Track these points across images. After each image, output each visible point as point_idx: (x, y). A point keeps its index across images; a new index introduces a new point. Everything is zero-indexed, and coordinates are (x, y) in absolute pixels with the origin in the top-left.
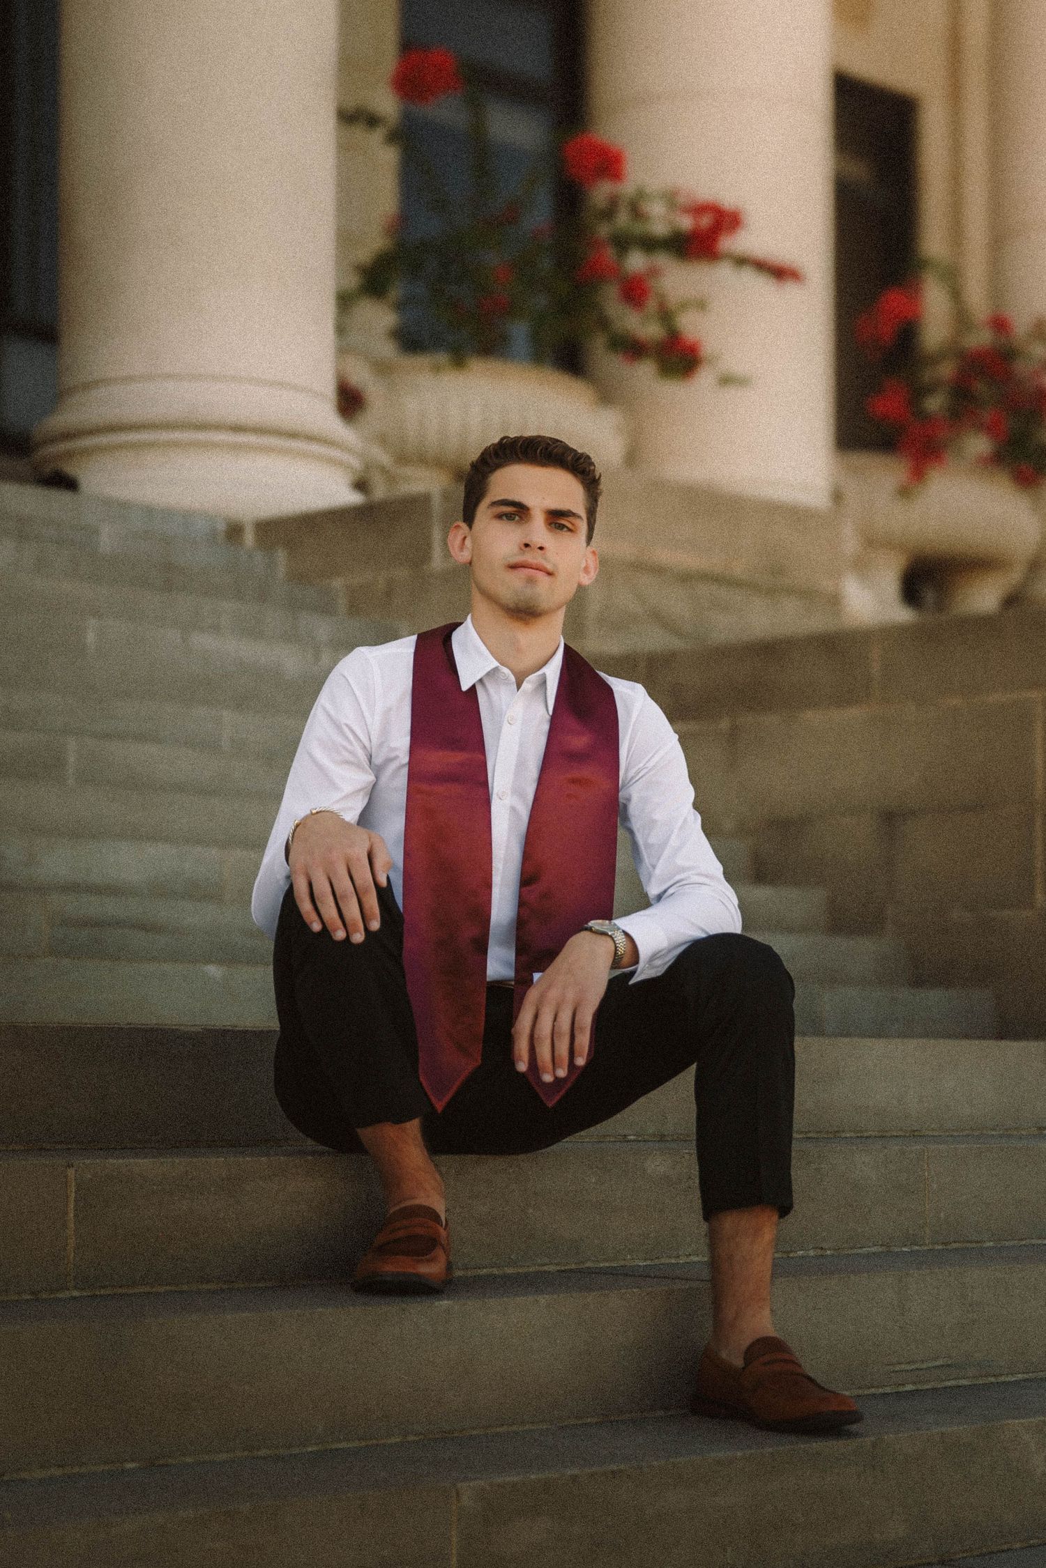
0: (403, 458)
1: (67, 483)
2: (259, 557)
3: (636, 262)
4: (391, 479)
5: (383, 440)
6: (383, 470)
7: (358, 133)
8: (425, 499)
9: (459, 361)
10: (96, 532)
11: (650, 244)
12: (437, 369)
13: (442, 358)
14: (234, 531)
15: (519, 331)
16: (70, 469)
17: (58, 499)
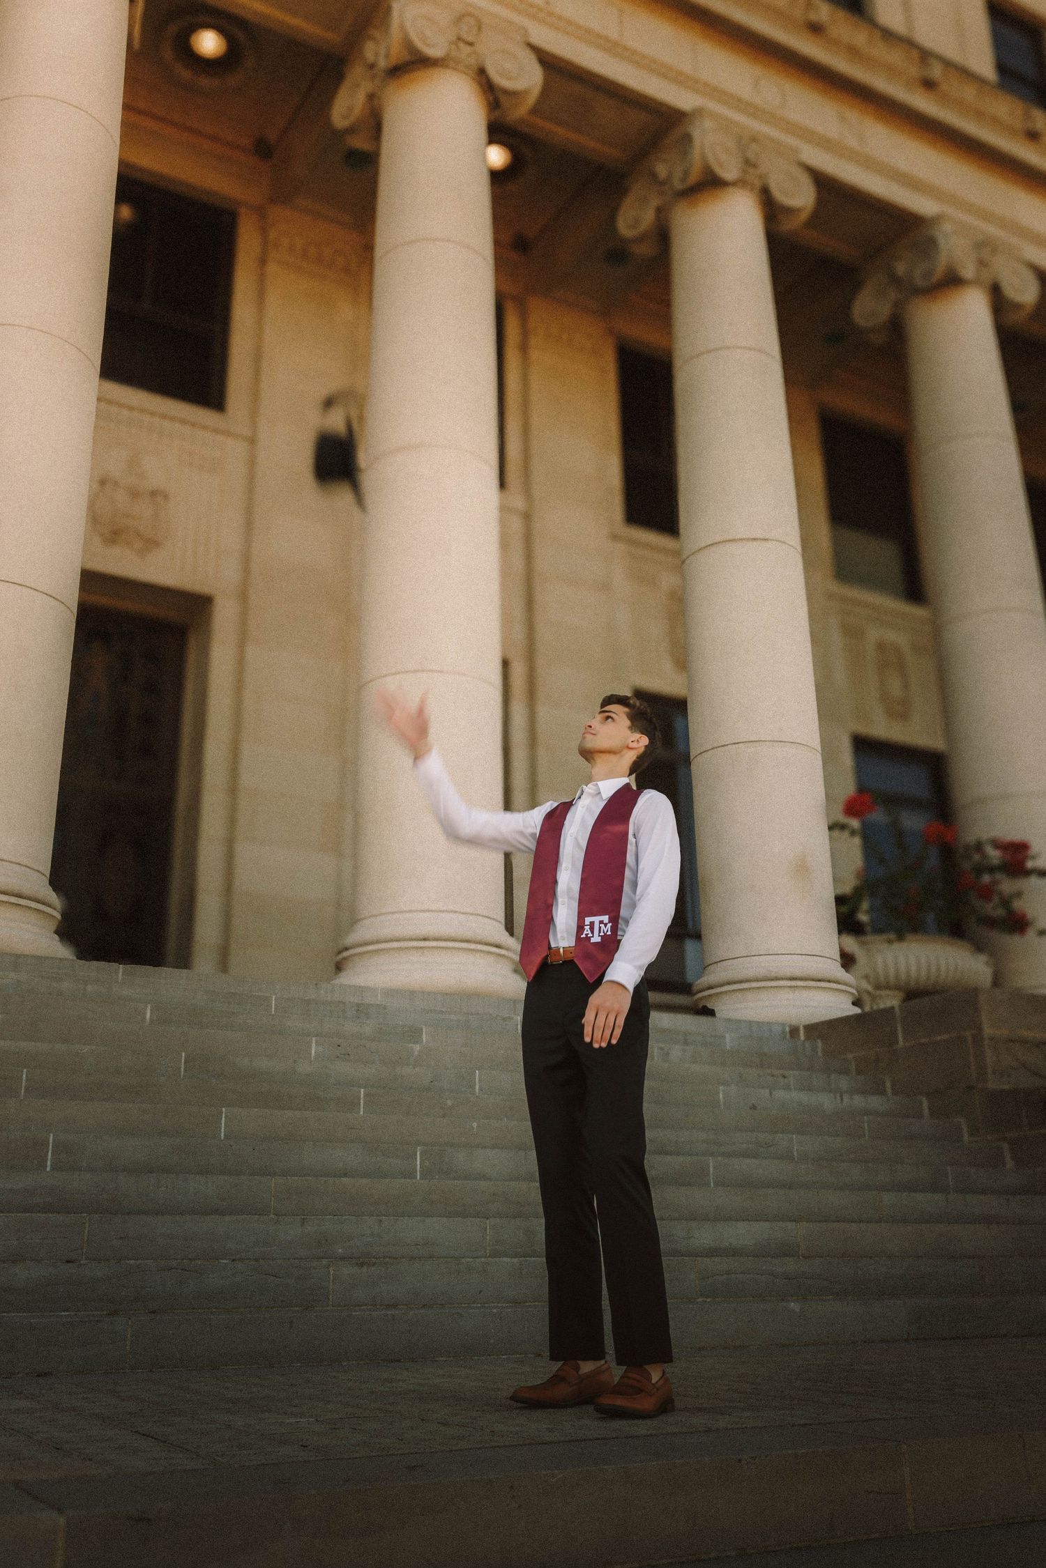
0: (878, 987)
1: (710, 1013)
2: (807, 1045)
3: (986, 878)
4: (874, 998)
5: (866, 977)
6: (869, 993)
7: (836, 833)
8: (892, 1008)
9: (901, 938)
10: (724, 1037)
11: (992, 870)
12: (890, 942)
13: (892, 936)
14: (794, 1031)
15: (930, 918)
16: (710, 1006)
17: (704, 1020)
